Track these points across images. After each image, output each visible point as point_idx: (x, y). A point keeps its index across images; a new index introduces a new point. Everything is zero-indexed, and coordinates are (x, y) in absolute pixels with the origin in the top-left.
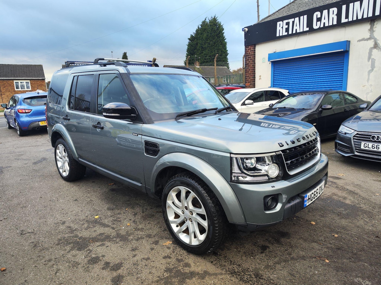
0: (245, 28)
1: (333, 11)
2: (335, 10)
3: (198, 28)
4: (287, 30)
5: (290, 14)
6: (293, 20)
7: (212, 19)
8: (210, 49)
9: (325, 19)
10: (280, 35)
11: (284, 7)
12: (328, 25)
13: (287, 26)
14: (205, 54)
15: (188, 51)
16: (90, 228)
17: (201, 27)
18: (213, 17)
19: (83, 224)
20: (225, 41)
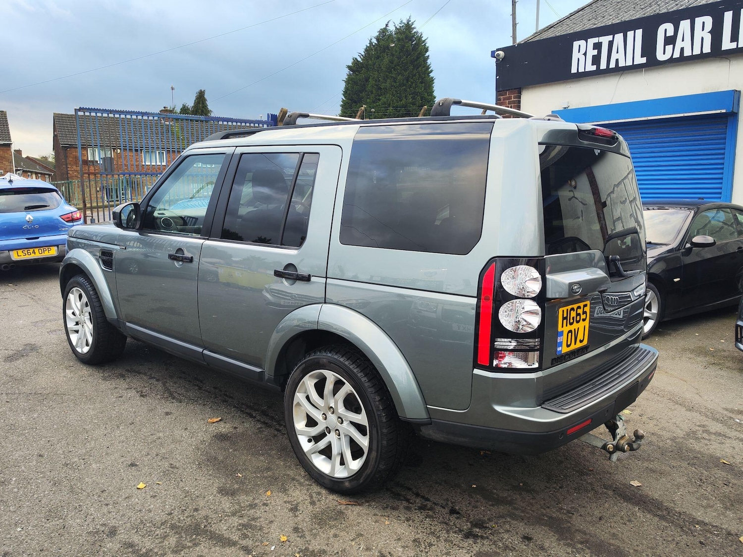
0: (498, 50)
1: (704, 23)
2: (708, 20)
3: (371, 43)
4: (596, 60)
5: (599, 25)
6: (610, 38)
7: (403, 26)
8: (396, 91)
9: (683, 40)
10: (580, 71)
11: (583, 9)
12: (691, 55)
13: (595, 52)
14: (384, 103)
15: (346, 95)
16: (184, 547)
17: (376, 42)
18: (405, 21)
19: (165, 537)
20: (431, 75)
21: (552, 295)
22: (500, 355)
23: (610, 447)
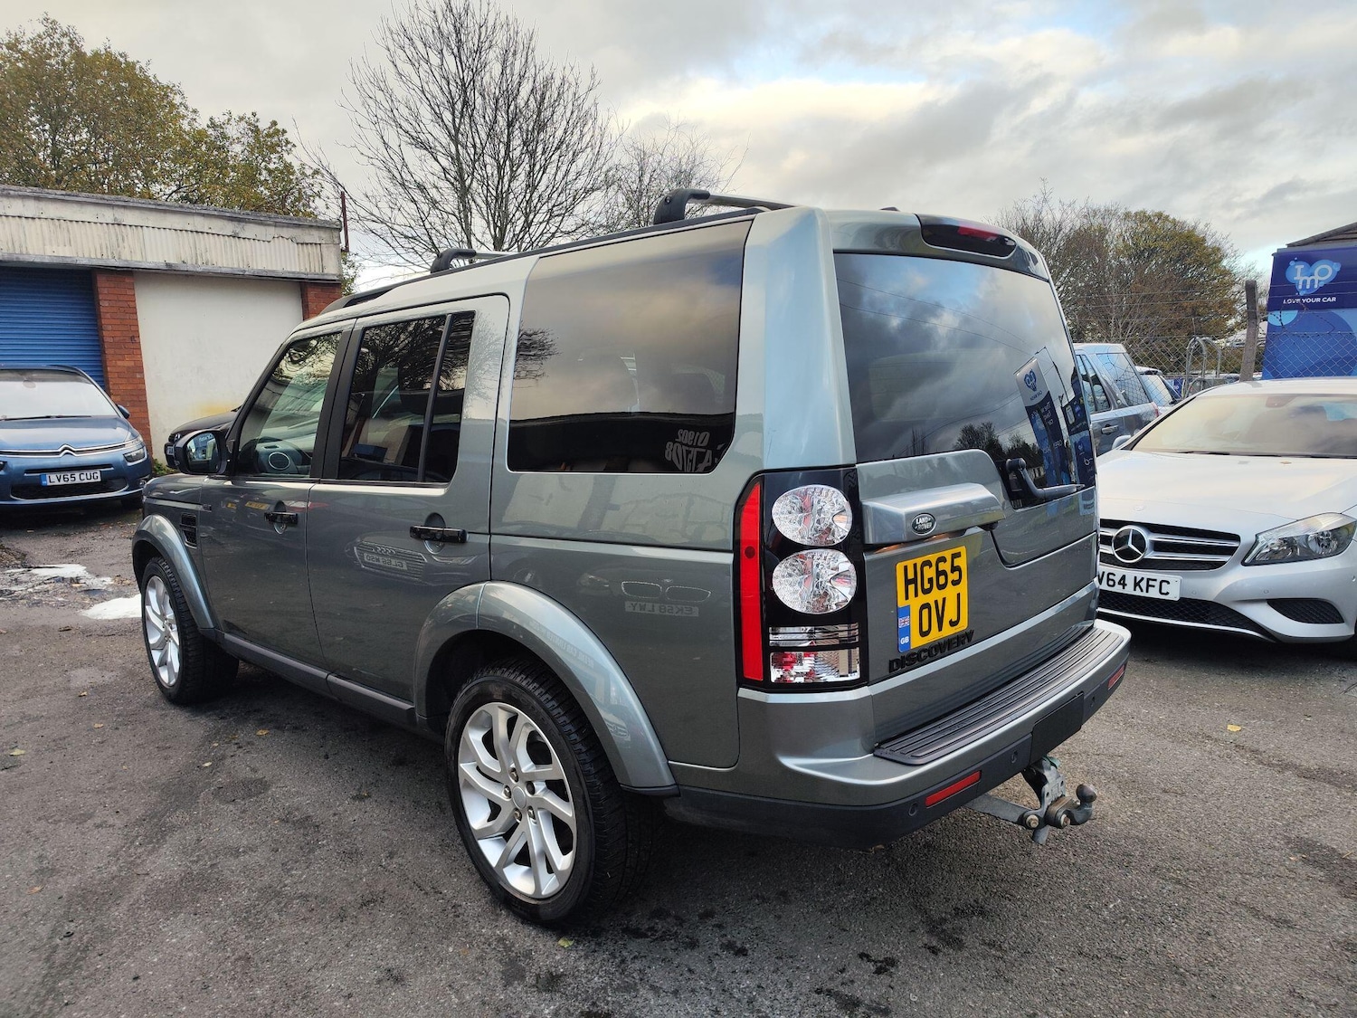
21: (874, 538)
22: (785, 660)
23: (1033, 819)
